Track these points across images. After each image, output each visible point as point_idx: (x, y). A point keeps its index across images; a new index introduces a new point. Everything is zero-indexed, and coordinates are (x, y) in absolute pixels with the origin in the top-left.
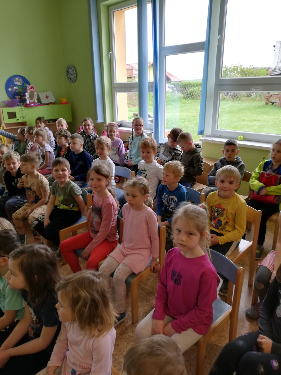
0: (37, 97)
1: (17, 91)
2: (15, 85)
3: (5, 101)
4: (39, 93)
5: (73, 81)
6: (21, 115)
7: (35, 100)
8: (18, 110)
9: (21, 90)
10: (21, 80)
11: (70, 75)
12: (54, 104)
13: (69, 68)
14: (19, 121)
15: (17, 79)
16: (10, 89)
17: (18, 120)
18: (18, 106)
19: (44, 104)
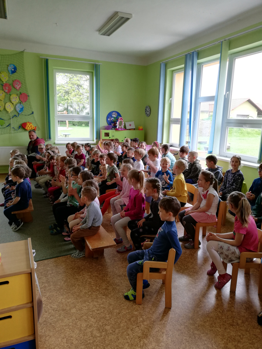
0: (124, 125)
1: (113, 121)
2: (112, 117)
3: (105, 126)
4: (126, 123)
5: (148, 115)
6: (112, 135)
7: (122, 127)
8: (111, 132)
9: (115, 120)
10: (116, 114)
11: (147, 112)
12: (134, 130)
13: (147, 107)
14: (110, 139)
15: (114, 113)
16: (109, 119)
17: (110, 137)
18: (112, 129)
19: (127, 129)
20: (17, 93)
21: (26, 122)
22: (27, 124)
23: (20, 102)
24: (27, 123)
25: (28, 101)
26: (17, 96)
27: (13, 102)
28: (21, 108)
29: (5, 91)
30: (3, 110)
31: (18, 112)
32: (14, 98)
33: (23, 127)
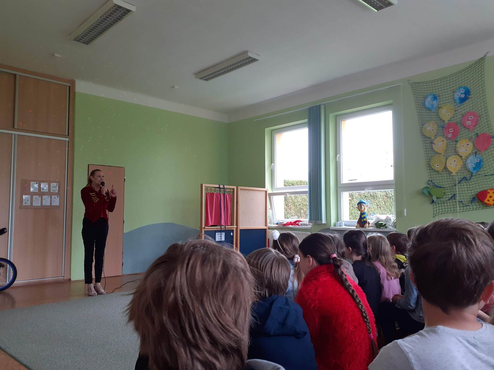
20: (470, 135)
21: (487, 190)
22: (489, 193)
23: (474, 151)
24: (489, 191)
25: (491, 147)
26: (469, 142)
27: (460, 154)
28: (477, 162)
29: (446, 137)
30: (443, 170)
31: (470, 171)
32: (463, 146)
33: (479, 200)
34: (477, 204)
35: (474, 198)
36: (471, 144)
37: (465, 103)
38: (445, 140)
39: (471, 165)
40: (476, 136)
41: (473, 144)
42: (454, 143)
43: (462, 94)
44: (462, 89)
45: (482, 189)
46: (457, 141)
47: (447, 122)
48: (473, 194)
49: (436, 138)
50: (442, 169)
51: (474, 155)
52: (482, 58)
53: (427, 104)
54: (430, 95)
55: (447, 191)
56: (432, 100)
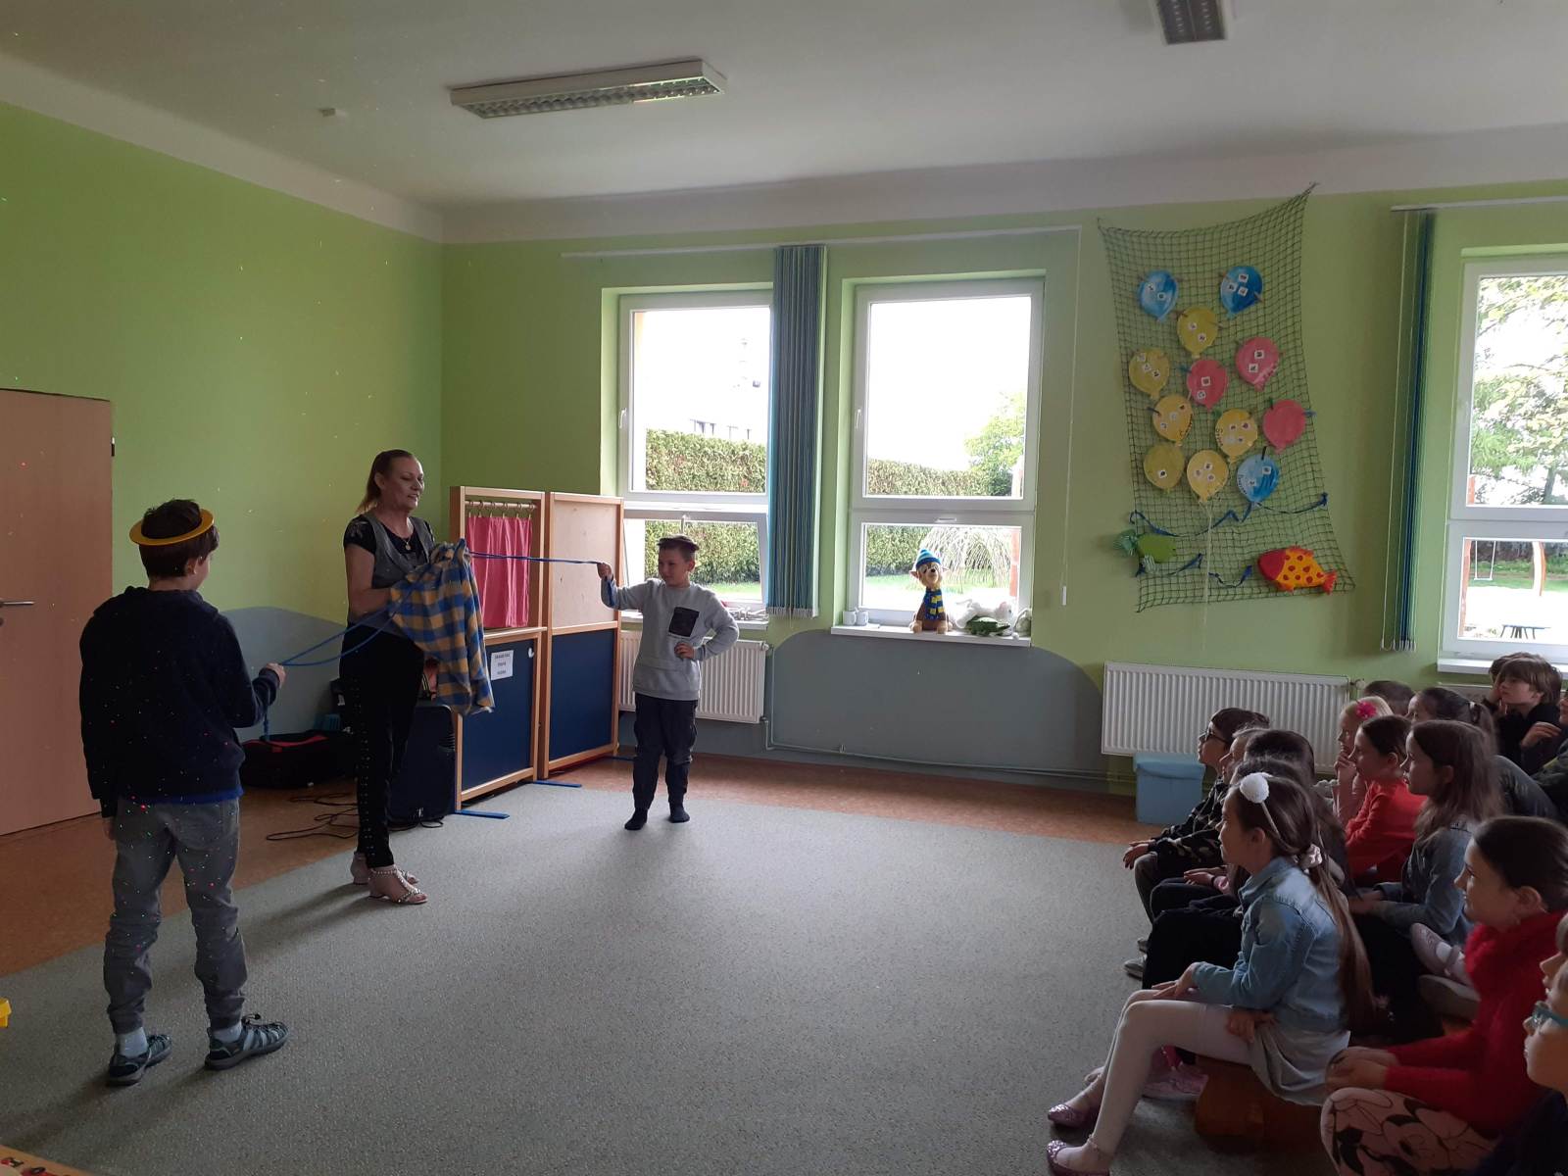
20: (1253, 402)
21: (1284, 549)
22: (1288, 558)
23: (1260, 446)
24: (1288, 552)
25: (1302, 438)
26: (1249, 418)
27: (1225, 450)
28: (1265, 475)
29: (1192, 399)
30: (1174, 487)
31: (1245, 498)
32: (1233, 427)
33: (1263, 572)
34: (1254, 584)
35: (1249, 568)
36: (1253, 426)
37: (1246, 311)
38: (1188, 406)
39: (1248, 484)
40: (1267, 404)
41: (1260, 427)
42: (1210, 417)
43: (1241, 284)
44: (1241, 272)
45: (1270, 547)
46: (1219, 415)
47: (1197, 357)
48: (1247, 557)
49: (1163, 397)
50: (1173, 484)
51: (1260, 456)
52: (1299, 197)
53: (1146, 299)
54: (1157, 273)
55: (1180, 545)
56: (1162, 288)
